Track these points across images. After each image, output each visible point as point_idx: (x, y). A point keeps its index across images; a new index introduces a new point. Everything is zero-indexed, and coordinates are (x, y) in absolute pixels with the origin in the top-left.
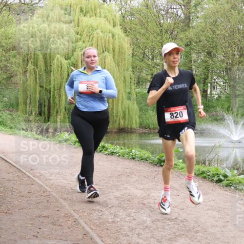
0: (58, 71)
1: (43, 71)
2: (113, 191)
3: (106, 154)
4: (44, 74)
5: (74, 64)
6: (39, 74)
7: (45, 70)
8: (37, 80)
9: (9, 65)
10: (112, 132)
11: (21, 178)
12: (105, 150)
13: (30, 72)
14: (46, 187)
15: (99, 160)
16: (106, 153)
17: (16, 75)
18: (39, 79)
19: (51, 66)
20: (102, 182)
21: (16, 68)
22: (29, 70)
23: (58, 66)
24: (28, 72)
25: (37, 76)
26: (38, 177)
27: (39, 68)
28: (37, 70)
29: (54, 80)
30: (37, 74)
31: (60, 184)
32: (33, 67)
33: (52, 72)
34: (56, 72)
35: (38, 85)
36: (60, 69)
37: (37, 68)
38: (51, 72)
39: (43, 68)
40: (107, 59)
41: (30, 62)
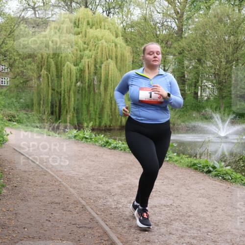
0: (68, 75)
1: (55, 76)
2: (116, 181)
3: (110, 149)
4: (56, 79)
5: (82, 70)
6: (51, 79)
7: (57, 76)
8: (50, 84)
9: (25, 71)
10: (114, 129)
11: (35, 169)
12: (109, 145)
13: (44, 77)
14: (57, 177)
15: (104, 153)
16: (110, 147)
17: (31, 80)
18: (52, 83)
19: (62, 71)
20: (106, 173)
21: (31, 74)
22: (42, 75)
23: (68, 72)
24: (42, 77)
25: (50, 80)
26: (50, 169)
27: (51, 73)
28: (49, 75)
29: (64, 83)
30: (50, 79)
31: (70, 175)
32: (46, 72)
33: (63, 78)
34: (66, 77)
35: (50, 88)
36: (69, 74)
37: (49, 73)
38: (61, 77)
39: (55, 73)
40: (110, 66)
41: (43, 68)
